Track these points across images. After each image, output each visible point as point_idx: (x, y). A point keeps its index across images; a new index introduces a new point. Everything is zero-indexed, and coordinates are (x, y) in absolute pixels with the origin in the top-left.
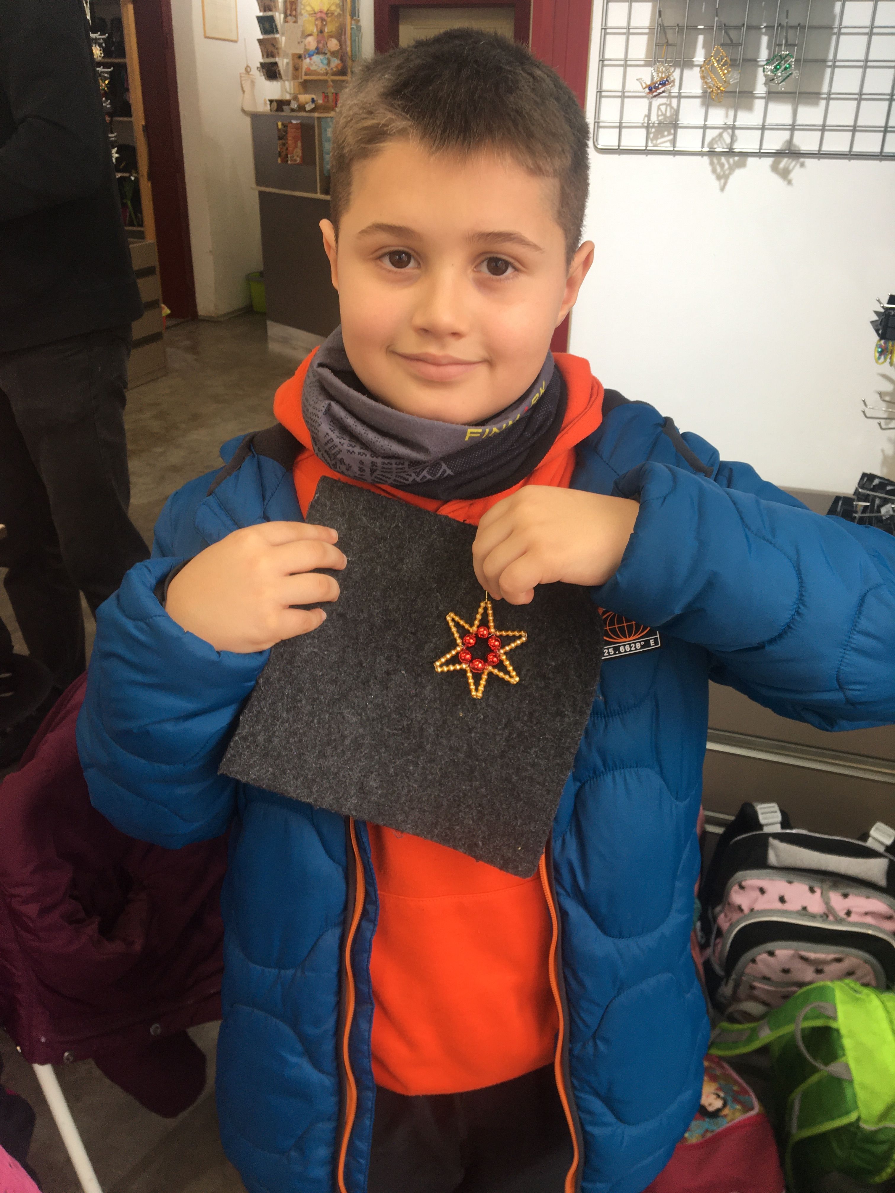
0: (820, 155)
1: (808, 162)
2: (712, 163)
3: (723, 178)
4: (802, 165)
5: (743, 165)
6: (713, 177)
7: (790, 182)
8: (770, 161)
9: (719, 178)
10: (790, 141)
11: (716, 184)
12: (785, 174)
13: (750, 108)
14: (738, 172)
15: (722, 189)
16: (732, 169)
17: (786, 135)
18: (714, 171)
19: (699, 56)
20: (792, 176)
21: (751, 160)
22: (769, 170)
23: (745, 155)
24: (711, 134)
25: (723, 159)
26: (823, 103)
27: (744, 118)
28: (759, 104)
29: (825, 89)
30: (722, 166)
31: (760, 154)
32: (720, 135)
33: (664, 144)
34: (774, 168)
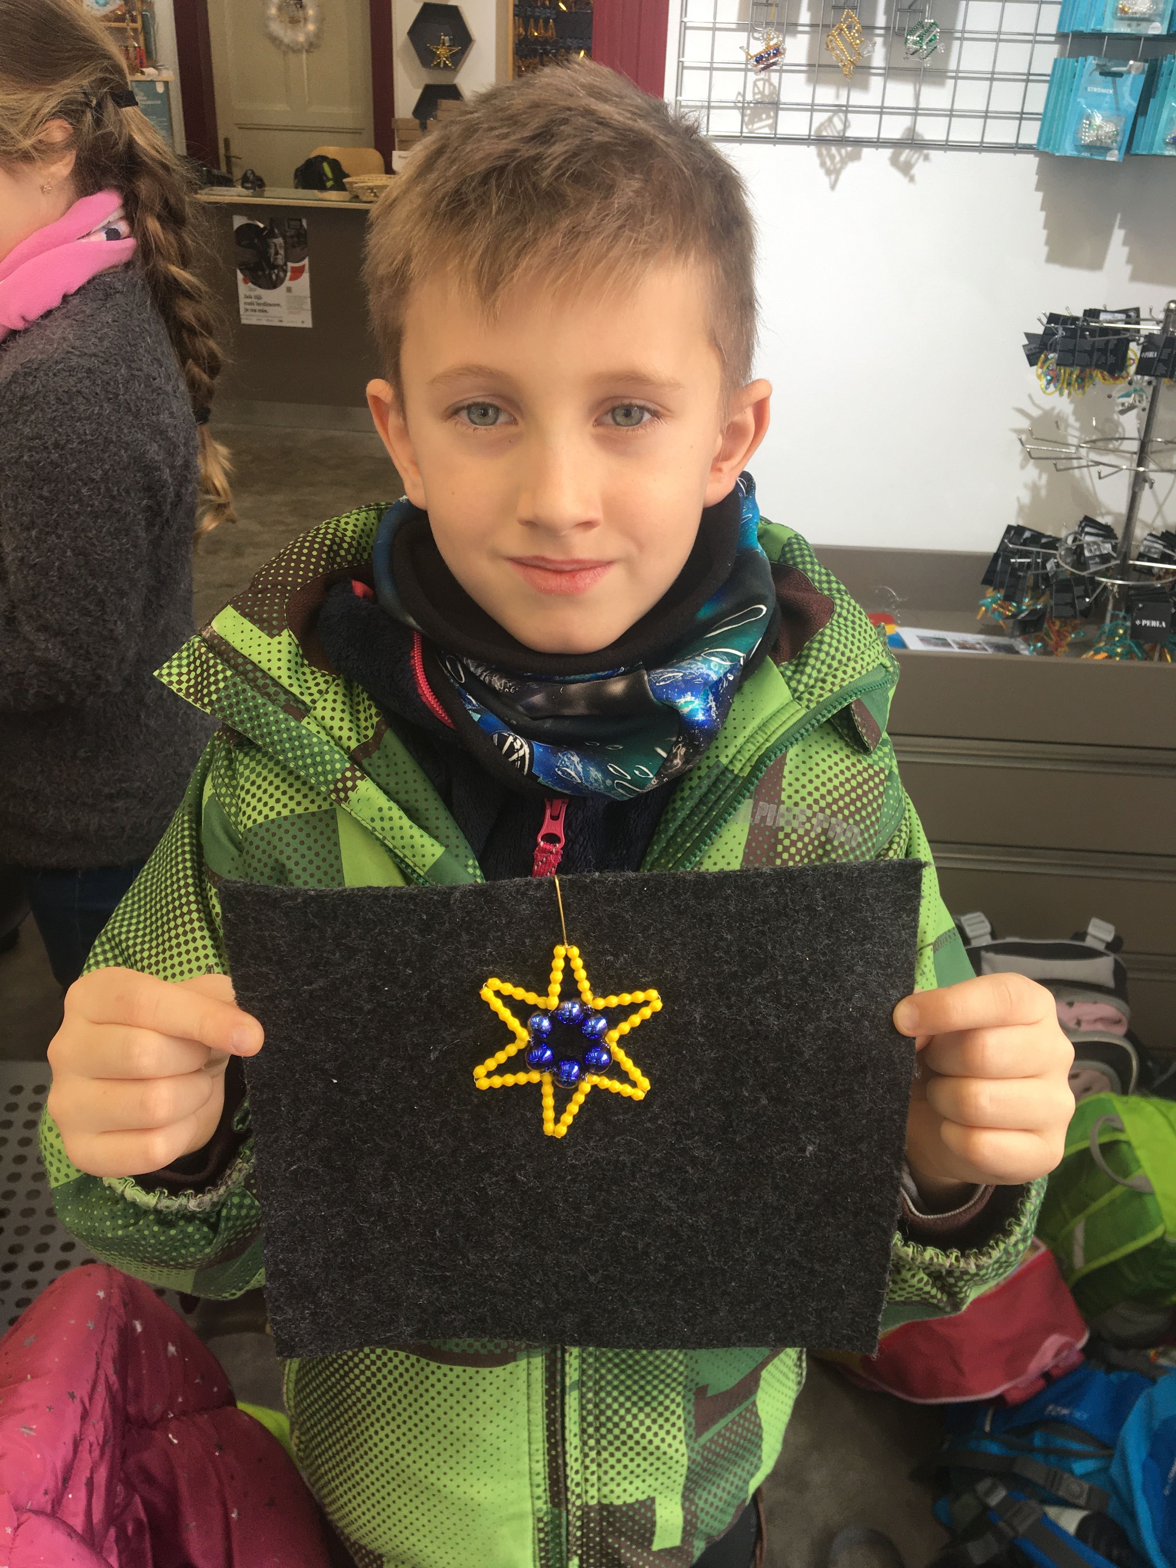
0: (946, 146)
1: (934, 154)
2: (820, 155)
3: (833, 172)
4: (926, 158)
5: (856, 157)
6: (822, 172)
7: (912, 179)
8: (887, 152)
9: (828, 172)
10: (912, 130)
11: (825, 181)
12: (906, 169)
13: (864, 86)
14: (852, 166)
15: (833, 187)
16: (844, 162)
17: (906, 121)
18: (823, 164)
19: (805, 17)
20: (915, 171)
21: (867, 152)
22: (887, 163)
23: (860, 143)
24: (820, 118)
25: (834, 150)
26: (950, 83)
27: (858, 98)
28: (876, 82)
29: (952, 66)
30: (832, 158)
31: (878, 143)
32: (830, 120)
33: (762, 128)
34: (894, 161)
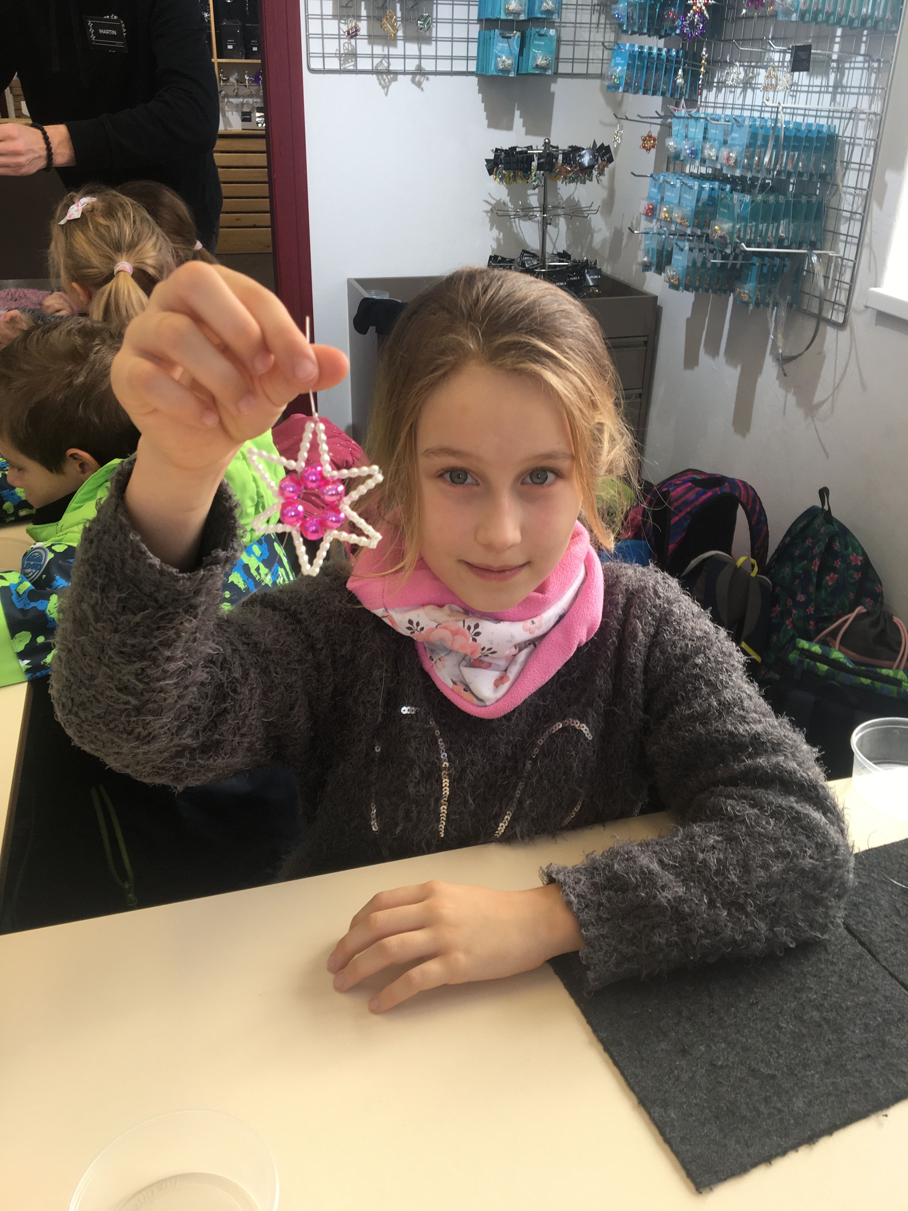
0: (436, 73)
1: (430, 77)
2: (378, 79)
3: (386, 87)
4: (428, 79)
5: (395, 79)
6: (380, 87)
7: (422, 89)
8: (410, 77)
9: (383, 87)
10: (419, 66)
11: (382, 92)
12: (419, 85)
13: (395, 46)
14: (394, 84)
15: (386, 94)
16: (390, 82)
17: (416, 62)
18: (380, 84)
19: (364, 13)
20: (422, 86)
21: (400, 77)
22: (410, 82)
23: (396, 73)
24: (376, 61)
25: (384, 76)
26: (434, 43)
27: (393, 51)
28: (400, 43)
29: (434, 35)
30: (384, 80)
31: (405, 73)
32: (381, 62)
33: (350, 66)
34: (413, 81)
